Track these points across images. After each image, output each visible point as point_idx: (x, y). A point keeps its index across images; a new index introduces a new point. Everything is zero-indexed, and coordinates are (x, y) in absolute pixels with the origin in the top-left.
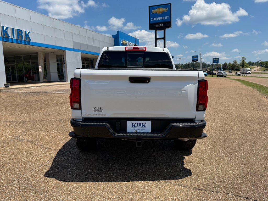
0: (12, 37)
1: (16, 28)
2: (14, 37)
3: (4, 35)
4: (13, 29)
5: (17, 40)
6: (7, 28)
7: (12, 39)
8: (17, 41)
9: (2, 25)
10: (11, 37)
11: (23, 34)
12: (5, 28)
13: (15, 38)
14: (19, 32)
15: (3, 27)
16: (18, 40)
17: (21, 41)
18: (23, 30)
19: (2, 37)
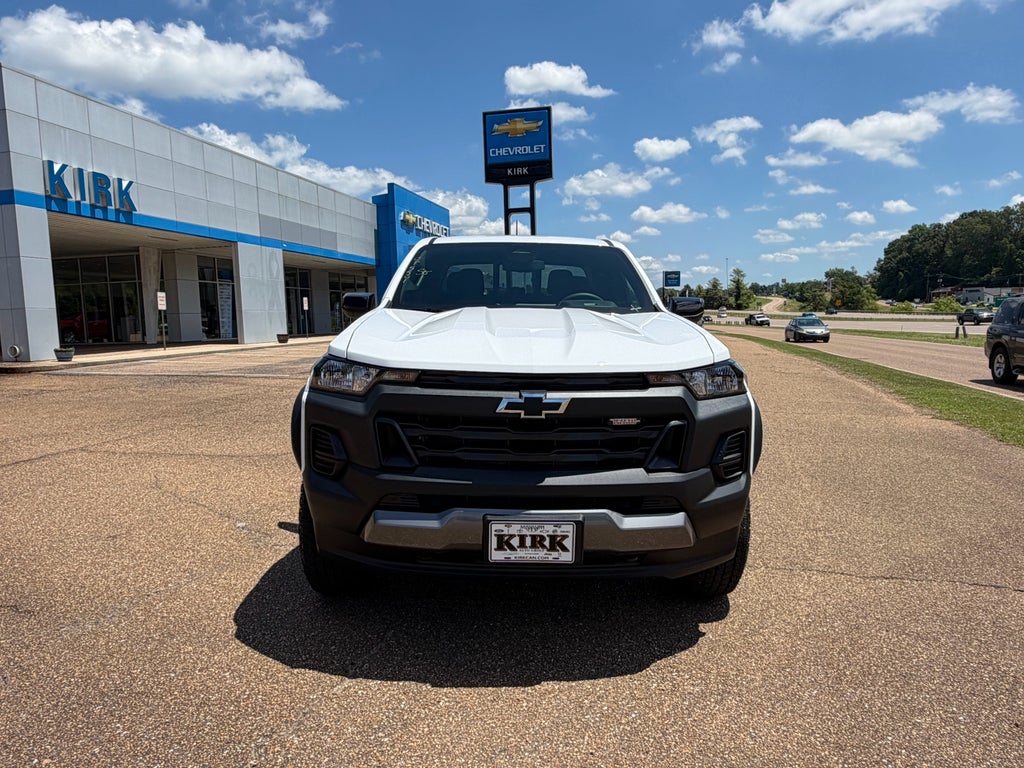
0: (79, 198)
1: (89, 169)
2: (83, 198)
3: (53, 192)
4: (80, 171)
5: (93, 207)
6: (64, 167)
7: (78, 203)
8: (93, 212)
9: (45, 159)
10: (75, 196)
11: (111, 190)
12: (57, 168)
13: (87, 202)
14: (100, 181)
15: (51, 164)
16: (96, 207)
17: (105, 209)
18: (113, 176)
19: (48, 198)
